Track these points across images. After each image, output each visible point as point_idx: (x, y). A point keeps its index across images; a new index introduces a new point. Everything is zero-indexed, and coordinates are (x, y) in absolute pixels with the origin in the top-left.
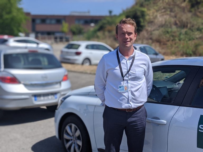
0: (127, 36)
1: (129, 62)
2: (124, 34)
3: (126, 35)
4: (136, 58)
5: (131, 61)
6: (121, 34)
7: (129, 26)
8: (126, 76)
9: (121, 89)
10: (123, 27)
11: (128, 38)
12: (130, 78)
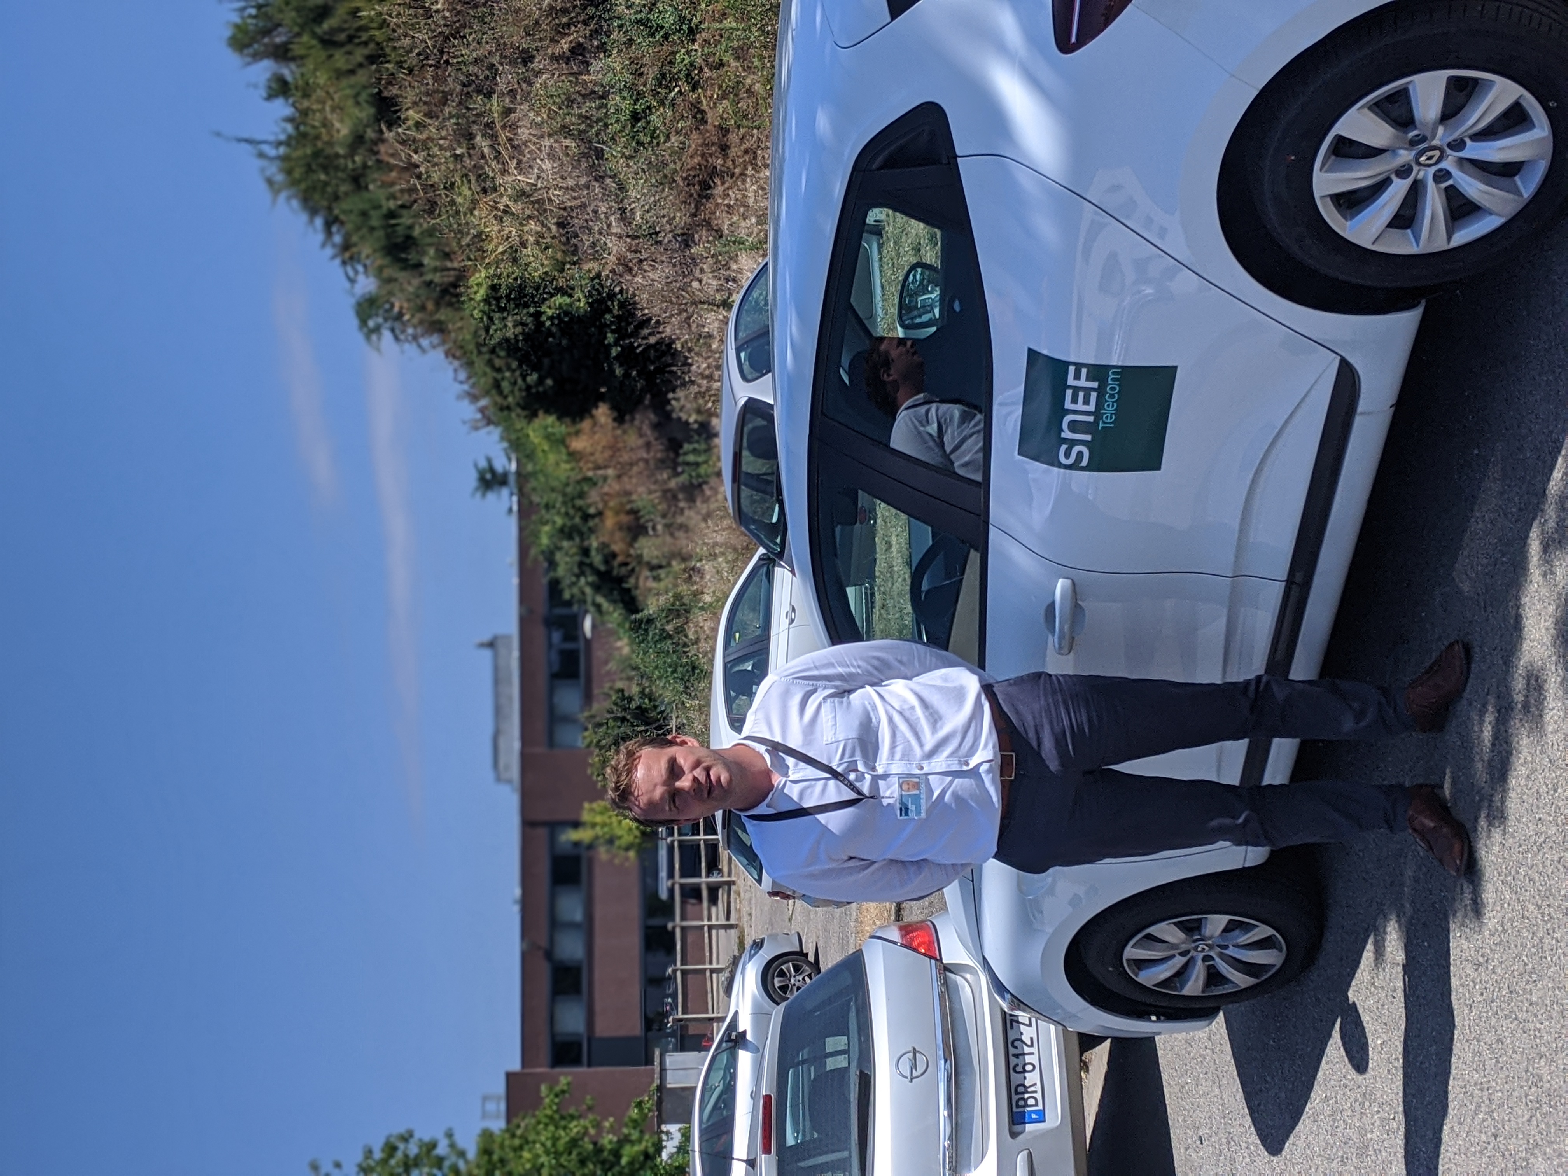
0: (684, 783)
1: (797, 771)
2: (674, 795)
3: (678, 784)
4: (778, 739)
5: (790, 761)
6: (675, 806)
7: (640, 773)
8: (857, 784)
9: (912, 807)
10: (643, 800)
11: (695, 779)
12: (866, 765)
